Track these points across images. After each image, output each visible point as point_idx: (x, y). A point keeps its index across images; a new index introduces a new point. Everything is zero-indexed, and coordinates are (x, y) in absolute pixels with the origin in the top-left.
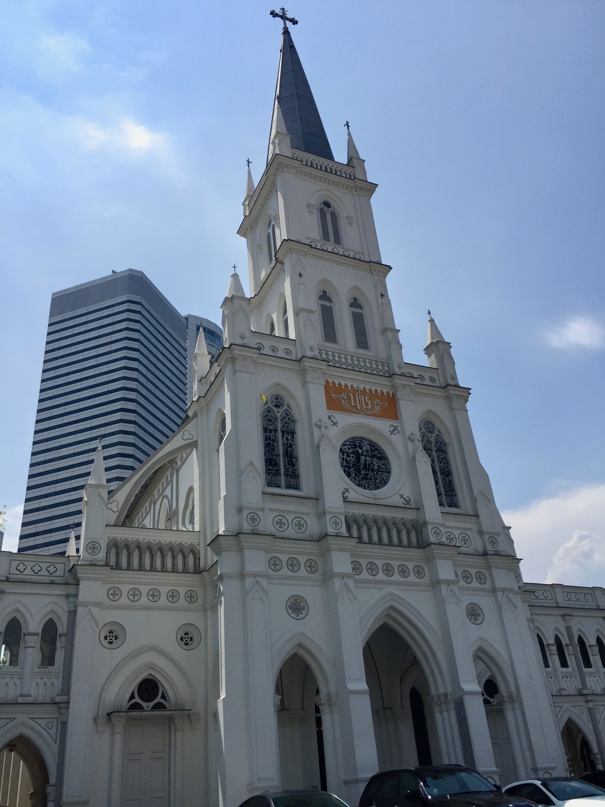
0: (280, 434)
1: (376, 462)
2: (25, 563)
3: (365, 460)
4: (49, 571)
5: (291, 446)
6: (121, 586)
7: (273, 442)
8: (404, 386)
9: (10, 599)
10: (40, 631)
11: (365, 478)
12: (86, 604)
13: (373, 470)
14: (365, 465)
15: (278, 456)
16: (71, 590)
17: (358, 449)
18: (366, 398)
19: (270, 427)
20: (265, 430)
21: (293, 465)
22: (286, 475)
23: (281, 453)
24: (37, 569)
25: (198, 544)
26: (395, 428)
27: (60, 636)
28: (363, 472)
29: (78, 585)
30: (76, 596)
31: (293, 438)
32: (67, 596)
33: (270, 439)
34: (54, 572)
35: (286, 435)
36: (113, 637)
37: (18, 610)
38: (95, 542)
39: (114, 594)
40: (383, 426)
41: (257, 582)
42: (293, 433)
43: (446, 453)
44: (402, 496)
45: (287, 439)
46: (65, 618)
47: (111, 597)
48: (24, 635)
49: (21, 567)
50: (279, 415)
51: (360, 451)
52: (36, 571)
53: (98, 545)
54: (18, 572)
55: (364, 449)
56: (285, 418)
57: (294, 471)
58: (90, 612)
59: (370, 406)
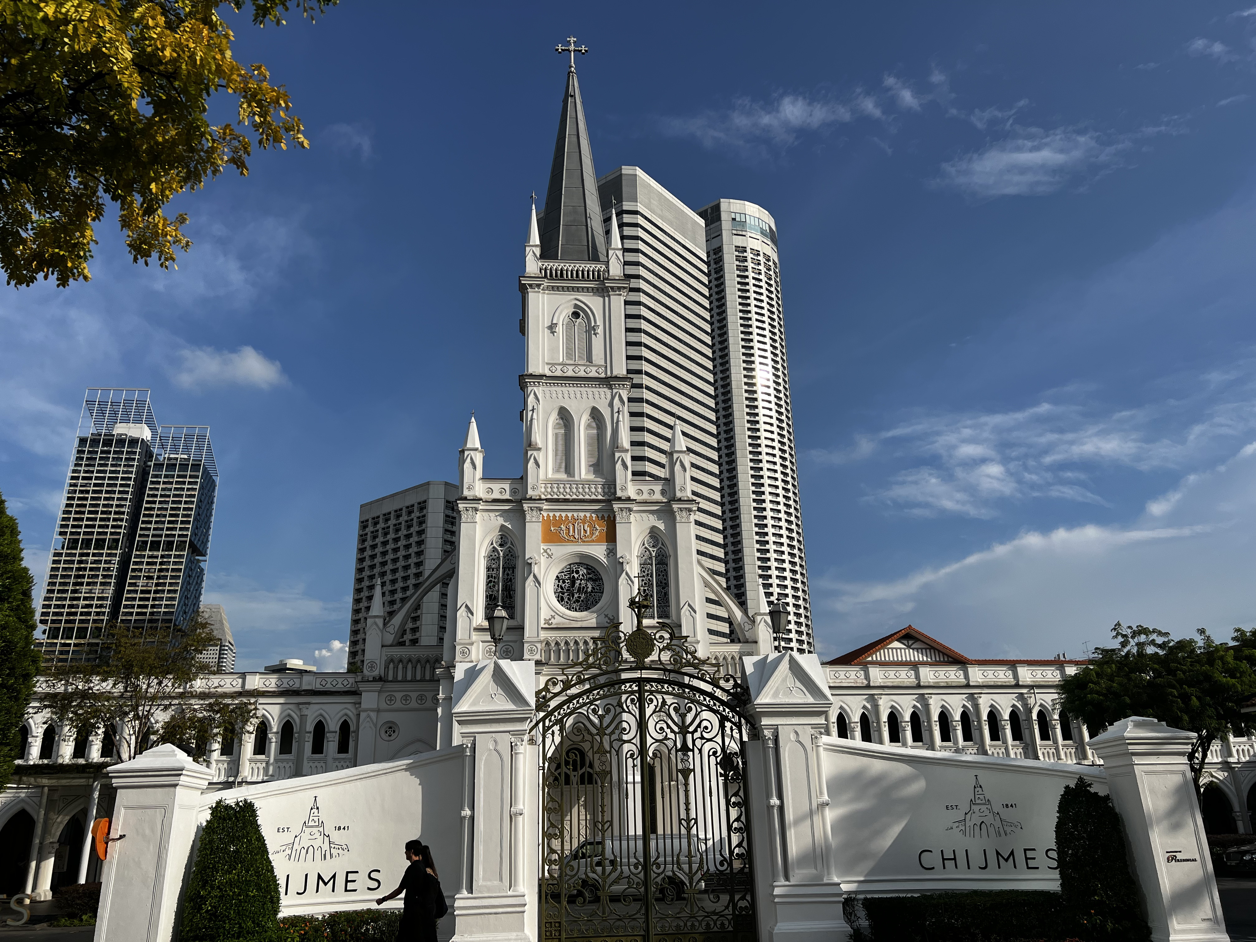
0: (501, 571)
1: (590, 585)
2: (326, 679)
3: (580, 584)
4: (343, 684)
5: (510, 580)
6: (396, 694)
7: (495, 578)
8: (623, 509)
9: (316, 707)
10: (338, 729)
11: (577, 601)
13: (586, 593)
14: (579, 588)
15: (498, 591)
16: (357, 698)
17: (574, 574)
19: (493, 566)
20: (489, 569)
22: (503, 607)
23: (501, 589)
26: (611, 552)
27: (352, 732)
28: (576, 596)
29: (362, 695)
30: (360, 703)
31: (513, 572)
32: (355, 703)
33: (492, 576)
34: (347, 684)
35: (507, 571)
36: (391, 731)
37: (321, 715)
38: (372, 662)
39: (391, 700)
40: (599, 550)
42: (514, 568)
43: (667, 565)
44: (606, 616)
45: (508, 575)
46: (354, 719)
47: (388, 702)
48: (328, 733)
50: (502, 553)
51: (576, 576)
52: (334, 685)
53: (374, 664)
54: (321, 687)
55: (581, 573)
56: (507, 555)
57: (511, 603)
58: (369, 716)
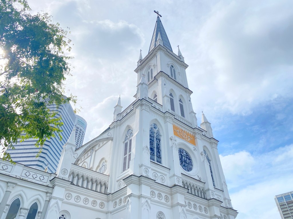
0: (155, 139)
1: (188, 161)
2: (30, 172)
3: (184, 158)
4: (40, 179)
5: (159, 145)
6: (72, 193)
7: (153, 141)
8: (199, 134)
9: (18, 188)
10: (29, 208)
11: (184, 166)
12: (55, 198)
13: (187, 163)
14: (184, 160)
15: (154, 147)
16: (50, 190)
17: (182, 153)
18: (186, 134)
19: (152, 135)
20: (150, 136)
21: (159, 153)
22: (157, 156)
23: (155, 147)
24: (35, 176)
25: (108, 182)
26: (195, 149)
27: (39, 212)
28: (184, 163)
29: (53, 188)
30: (52, 194)
31: (160, 142)
32: (47, 193)
33: (152, 140)
34: (43, 180)
35: (157, 140)
36: (63, 218)
37: (20, 195)
38: (66, 169)
39: (69, 197)
40: (191, 146)
41: (147, 201)
42: (160, 140)
44: (198, 177)
45: (158, 142)
46: (43, 204)
47: (67, 198)
48: (21, 209)
49: (28, 174)
50: (155, 131)
51: (183, 154)
52: (34, 177)
53: (66, 171)
54: (25, 176)
55: (184, 154)
56: (157, 133)
57: (160, 155)
58: (57, 203)
59: (187, 138)
